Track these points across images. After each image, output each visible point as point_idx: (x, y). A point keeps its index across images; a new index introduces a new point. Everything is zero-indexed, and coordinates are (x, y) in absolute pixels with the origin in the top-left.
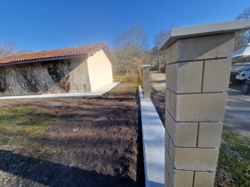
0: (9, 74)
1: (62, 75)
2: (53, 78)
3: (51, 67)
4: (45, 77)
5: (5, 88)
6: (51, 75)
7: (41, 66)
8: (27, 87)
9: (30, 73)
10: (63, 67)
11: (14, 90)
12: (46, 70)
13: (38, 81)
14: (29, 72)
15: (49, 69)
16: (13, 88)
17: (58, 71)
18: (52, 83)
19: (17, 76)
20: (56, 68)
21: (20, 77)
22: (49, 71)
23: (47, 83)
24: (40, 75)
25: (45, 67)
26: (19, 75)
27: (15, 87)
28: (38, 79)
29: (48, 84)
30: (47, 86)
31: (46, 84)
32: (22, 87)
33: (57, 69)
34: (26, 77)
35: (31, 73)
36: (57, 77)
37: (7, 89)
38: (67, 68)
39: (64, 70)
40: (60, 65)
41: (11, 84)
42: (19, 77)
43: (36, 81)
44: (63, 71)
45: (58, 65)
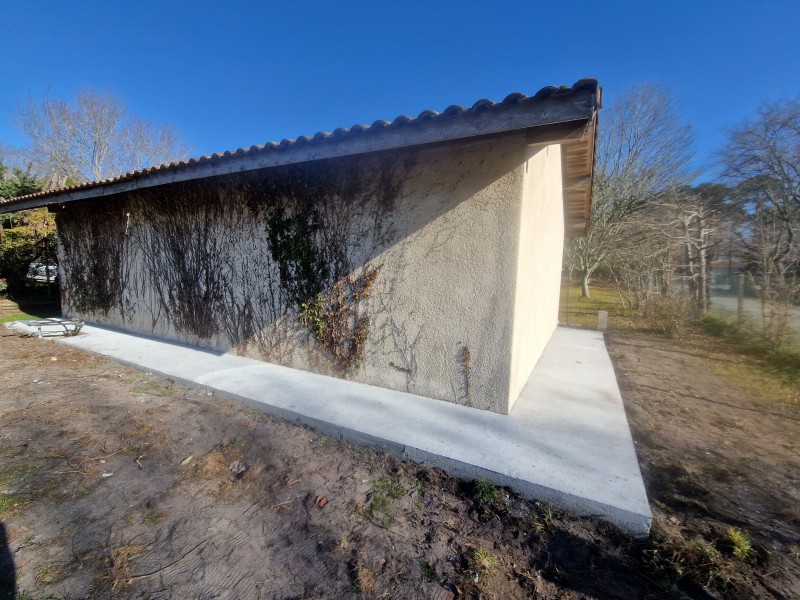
0: (133, 239)
1: (332, 266)
2: (285, 276)
3: (289, 213)
4: (251, 266)
5: (113, 294)
6: (281, 262)
7: (246, 211)
8: (177, 302)
9: (199, 241)
10: (346, 218)
11: (136, 309)
12: (262, 231)
13: (222, 283)
14: (194, 235)
15: (276, 226)
16: (133, 300)
17: (318, 239)
18: (277, 305)
19: (153, 247)
20: (310, 223)
21: (163, 254)
22: (272, 238)
23: (252, 300)
24: (232, 253)
25: (261, 215)
26: (162, 245)
27: (141, 297)
28: (224, 272)
29: (255, 306)
30: (250, 317)
31: (248, 304)
32: (162, 301)
33: (314, 228)
34: (179, 255)
35: (202, 241)
36: (306, 272)
37: (117, 299)
38: (368, 222)
39: (352, 239)
40: (333, 207)
41: (131, 284)
42: (157, 254)
43: (212, 279)
44: (343, 241)
45: (325, 204)
